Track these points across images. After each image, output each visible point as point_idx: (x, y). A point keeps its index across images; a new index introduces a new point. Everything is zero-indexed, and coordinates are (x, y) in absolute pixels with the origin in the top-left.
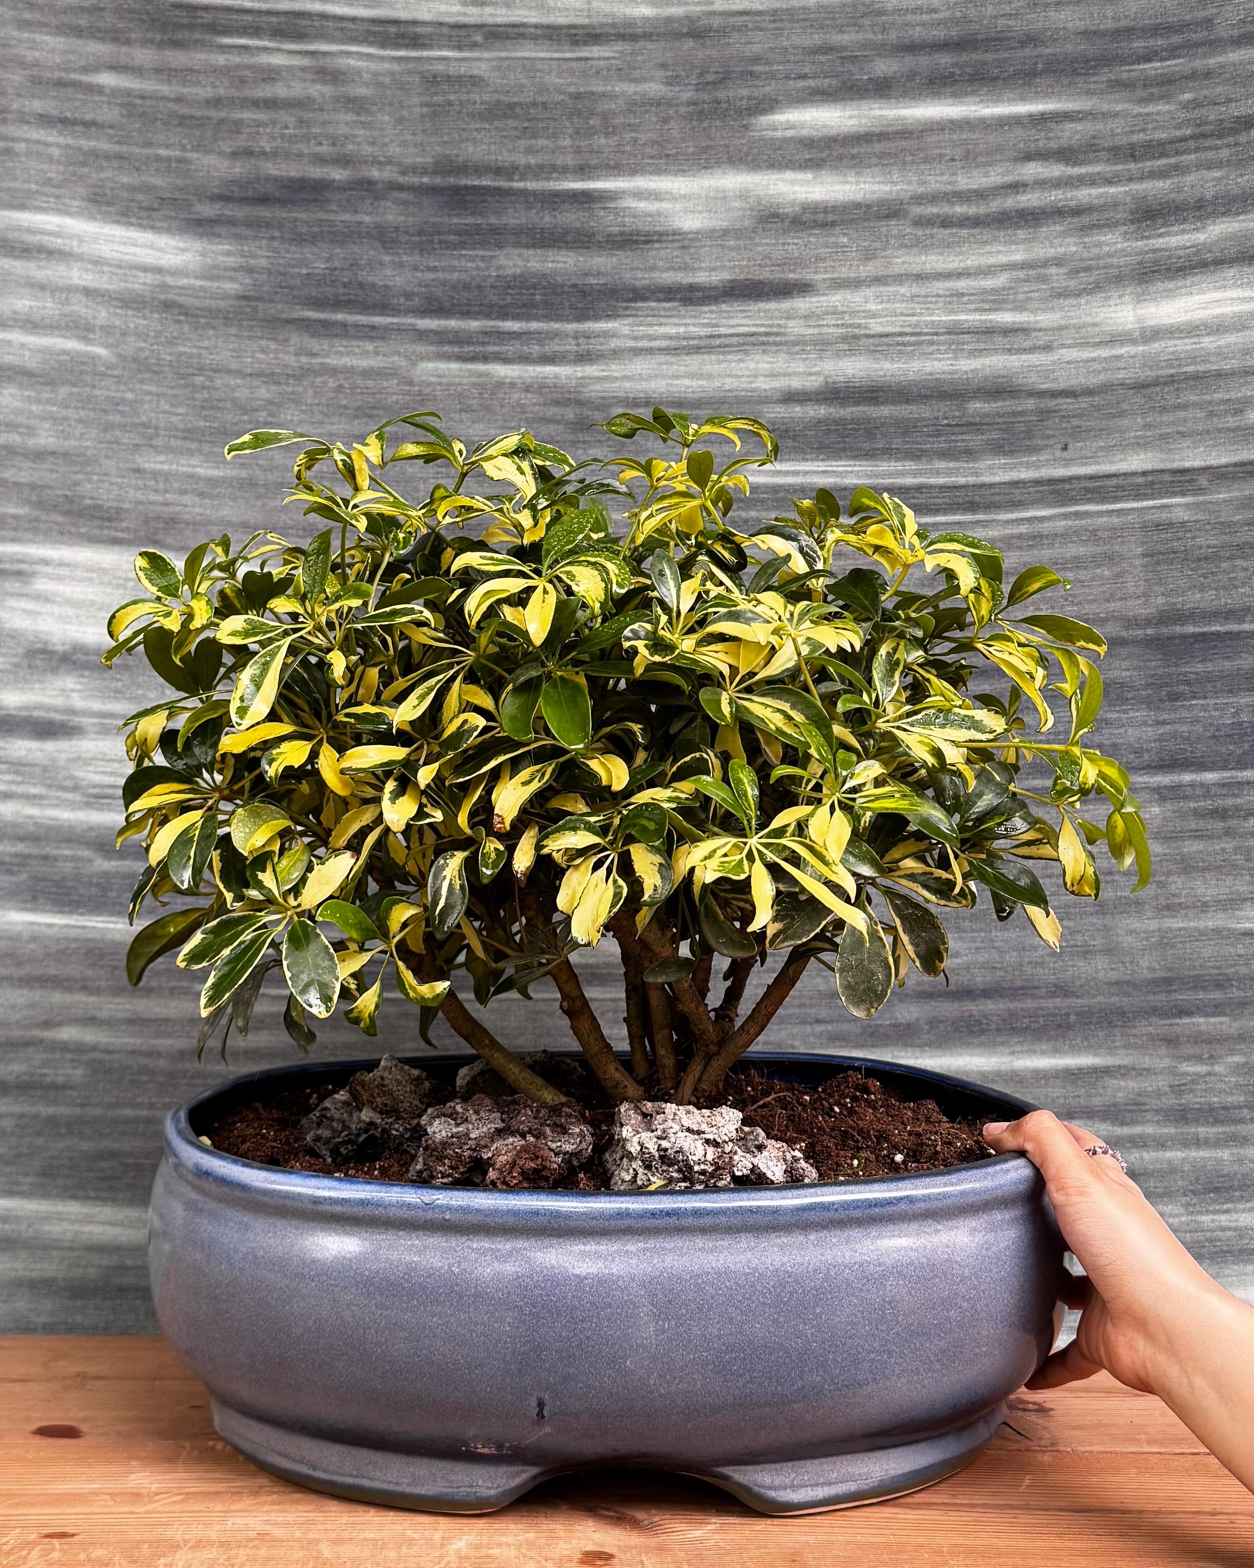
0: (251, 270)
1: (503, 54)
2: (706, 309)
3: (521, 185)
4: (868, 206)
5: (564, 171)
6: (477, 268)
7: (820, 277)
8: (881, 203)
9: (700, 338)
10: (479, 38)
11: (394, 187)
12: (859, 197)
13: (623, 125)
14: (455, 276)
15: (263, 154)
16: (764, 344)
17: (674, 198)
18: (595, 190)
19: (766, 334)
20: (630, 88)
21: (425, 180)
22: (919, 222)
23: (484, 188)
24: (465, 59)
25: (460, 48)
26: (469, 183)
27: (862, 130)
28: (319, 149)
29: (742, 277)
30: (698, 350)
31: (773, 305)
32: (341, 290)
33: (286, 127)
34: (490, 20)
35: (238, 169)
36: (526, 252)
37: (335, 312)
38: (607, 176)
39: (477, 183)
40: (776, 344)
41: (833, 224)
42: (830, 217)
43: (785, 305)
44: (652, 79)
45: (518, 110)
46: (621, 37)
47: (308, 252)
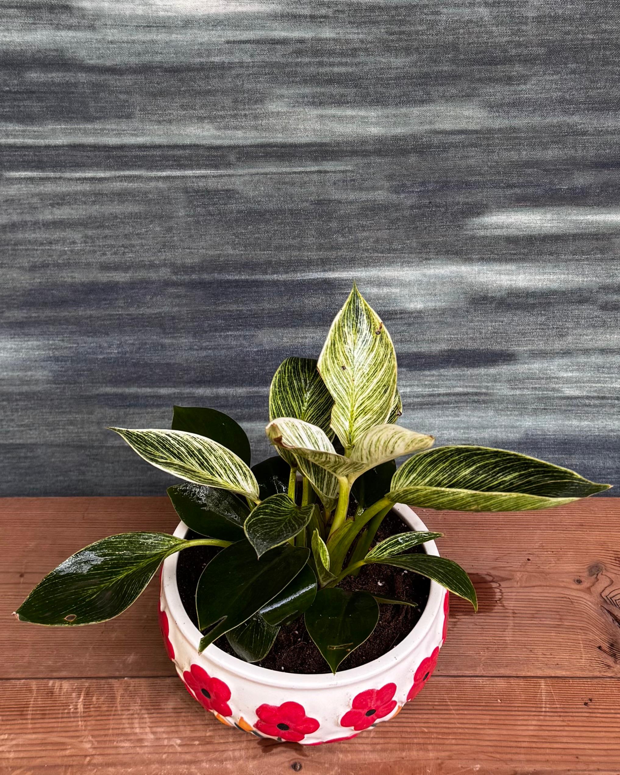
0: (57, 359)
1: (254, 171)
2: (427, 373)
3: (275, 277)
4: (564, 293)
5: (309, 264)
6: (241, 345)
7: (521, 349)
8: (573, 292)
9: (423, 396)
10: (232, 158)
11: (167, 284)
12: (555, 286)
13: (357, 226)
14: (223, 352)
15: (58, 266)
16: (474, 401)
17: (402, 284)
18: (335, 279)
19: (476, 394)
20: (364, 196)
21: (194, 277)
22: (604, 307)
23: (243, 281)
24: (221, 176)
25: (216, 167)
26: (230, 277)
27: (560, 232)
28: (103, 258)
29: (457, 348)
30: (421, 406)
31: (482, 371)
32: (132, 370)
33: (74, 243)
34: (241, 142)
35: (38, 279)
36: (280, 331)
37: (129, 387)
38: (344, 269)
39: (237, 277)
40: (484, 402)
41: (533, 306)
42: (531, 301)
43: (492, 371)
44: (381, 188)
45: (267, 216)
46: (354, 153)
47: (103, 341)
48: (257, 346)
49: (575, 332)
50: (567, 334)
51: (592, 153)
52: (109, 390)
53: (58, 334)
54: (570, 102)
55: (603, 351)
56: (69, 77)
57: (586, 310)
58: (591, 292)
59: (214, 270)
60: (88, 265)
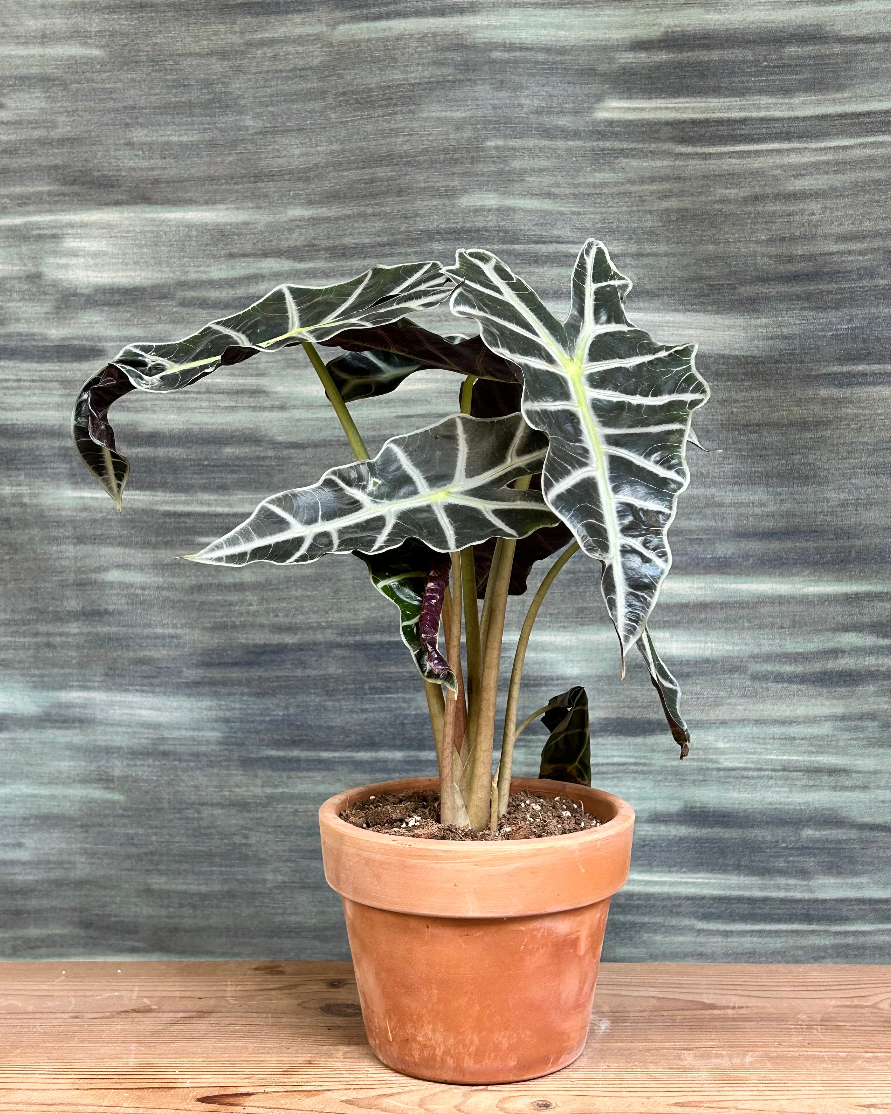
48: (417, 708)
49: (728, 701)
50: (722, 704)
51: (731, 524)
52: (273, 753)
53: (229, 694)
54: (707, 475)
55: (758, 722)
56: (258, 451)
57: (738, 680)
58: (742, 661)
59: (377, 631)
60: (262, 626)
